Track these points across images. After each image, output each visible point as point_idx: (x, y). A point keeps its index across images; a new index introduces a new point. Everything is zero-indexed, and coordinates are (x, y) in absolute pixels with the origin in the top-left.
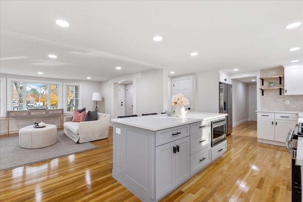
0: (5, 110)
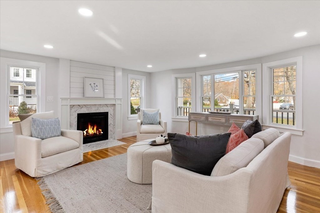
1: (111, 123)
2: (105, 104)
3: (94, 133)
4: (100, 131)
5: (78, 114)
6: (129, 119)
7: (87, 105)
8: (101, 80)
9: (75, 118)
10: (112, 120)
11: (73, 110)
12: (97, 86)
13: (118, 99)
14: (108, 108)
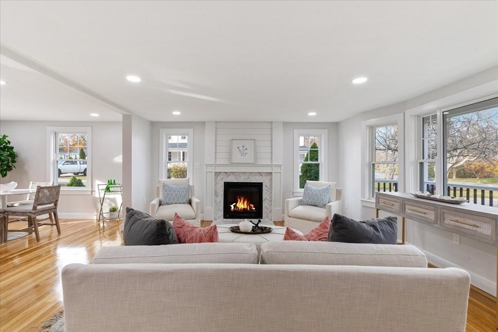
1: (266, 198)
2: (259, 173)
3: (244, 209)
4: (251, 207)
5: (225, 183)
6: (295, 195)
7: (235, 172)
8: (253, 141)
9: (222, 187)
10: (269, 193)
11: (219, 178)
12: (246, 149)
13: (276, 166)
14: (262, 177)
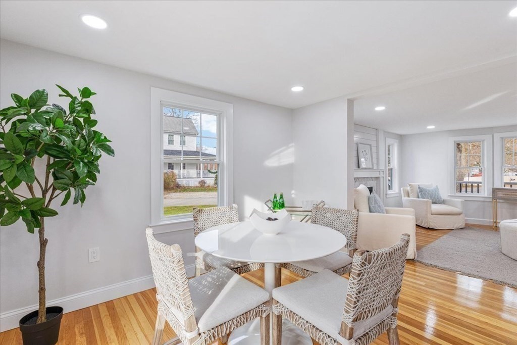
0: (492, 187)
7: (360, 178)
8: (370, 146)
12: (367, 154)
13: (382, 171)
14: (373, 182)
